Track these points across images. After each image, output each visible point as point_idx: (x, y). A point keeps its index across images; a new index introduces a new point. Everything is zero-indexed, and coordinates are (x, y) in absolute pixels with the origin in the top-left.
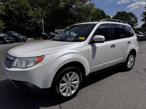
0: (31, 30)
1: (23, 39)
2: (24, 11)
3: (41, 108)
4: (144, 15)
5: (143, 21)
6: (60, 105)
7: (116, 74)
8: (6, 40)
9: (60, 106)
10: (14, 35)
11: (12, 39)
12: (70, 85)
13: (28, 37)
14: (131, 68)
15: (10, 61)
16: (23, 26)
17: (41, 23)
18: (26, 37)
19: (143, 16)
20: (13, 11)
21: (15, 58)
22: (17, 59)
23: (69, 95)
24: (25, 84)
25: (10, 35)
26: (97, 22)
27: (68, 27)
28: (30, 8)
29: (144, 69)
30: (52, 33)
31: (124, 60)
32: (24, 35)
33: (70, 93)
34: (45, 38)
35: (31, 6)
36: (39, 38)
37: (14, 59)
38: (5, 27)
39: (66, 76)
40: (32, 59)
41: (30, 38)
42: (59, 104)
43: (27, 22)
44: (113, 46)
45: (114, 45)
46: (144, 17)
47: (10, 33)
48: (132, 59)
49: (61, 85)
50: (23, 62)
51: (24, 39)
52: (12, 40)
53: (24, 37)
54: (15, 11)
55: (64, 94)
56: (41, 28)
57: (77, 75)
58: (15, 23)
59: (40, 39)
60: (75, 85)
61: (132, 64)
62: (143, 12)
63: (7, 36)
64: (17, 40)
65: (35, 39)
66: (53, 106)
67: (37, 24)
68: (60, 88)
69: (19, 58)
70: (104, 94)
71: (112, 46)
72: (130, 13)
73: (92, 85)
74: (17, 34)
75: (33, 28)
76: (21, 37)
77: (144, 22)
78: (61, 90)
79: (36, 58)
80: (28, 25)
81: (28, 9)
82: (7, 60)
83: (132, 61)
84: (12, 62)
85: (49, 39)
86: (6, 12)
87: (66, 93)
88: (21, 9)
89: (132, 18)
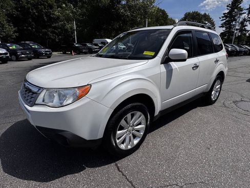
0: (57, 40)
1: (46, 54)
2: (45, 8)
3: (87, 169)
4: (224, 18)
5: (223, 27)
6: (117, 162)
7: (194, 110)
8: (20, 55)
9: (116, 165)
10: (31, 47)
11: (30, 53)
12: (132, 132)
13: (53, 51)
14: (216, 100)
15: (31, 93)
16: (46, 34)
17: (71, 28)
18: (50, 50)
19: (223, 20)
20: (29, 8)
21: (40, 88)
22: (45, 91)
23: (129, 147)
24: (60, 133)
25: (26, 47)
26: (172, 26)
27: (121, 35)
28: (55, 4)
29: (234, 102)
30: (89, 45)
31: (207, 89)
32: (47, 48)
33: (131, 143)
34: (79, 52)
35: (55, 2)
36: (69, 53)
37: (38, 91)
38: (17, 34)
39: (126, 117)
40: (71, 92)
41: (56, 52)
42: (114, 162)
43: (50, 26)
44: (196, 67)
45: (197, 65)
46: (225, 21)
47: (26, 43)
48: (218, 87)
49: (119, 132)
50: (54, 96)
51: (48, 53)
52: (29, 56)
53: (47, 50)
54: (32, 10)
55: (123, 147)
56: (72, 37)
57: (143, 116)
58: (32, 28)
59: (71, 54)
60: (138, 131)
61: (217, 94)
62: (224, 14)
63: (21, 49)
64: (38, 55)
65: (65, 53)
66: (106, 166)
67: (66, 30)
68: (117, 137)
69: (48, 89)
70: (182, 143)
71: (194, 67)
72: (205, 14)
73: (161, 128)
74: (38, 45)
75: (60, 37)
76: (43, 51)
77: (224, 29)
78: (118, 141)
79: (76, 89)
80: (53, 32)
81: (51, 7)
82: (26, 91)
83: (217, 89)
84: (35, 95)
85: (85, 53)
86: (18, 11)
87: (125, 144)
88: (40, 6)
89: (206, 22)
